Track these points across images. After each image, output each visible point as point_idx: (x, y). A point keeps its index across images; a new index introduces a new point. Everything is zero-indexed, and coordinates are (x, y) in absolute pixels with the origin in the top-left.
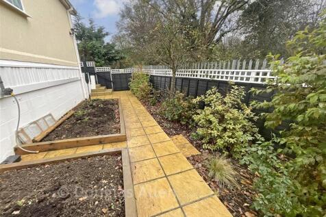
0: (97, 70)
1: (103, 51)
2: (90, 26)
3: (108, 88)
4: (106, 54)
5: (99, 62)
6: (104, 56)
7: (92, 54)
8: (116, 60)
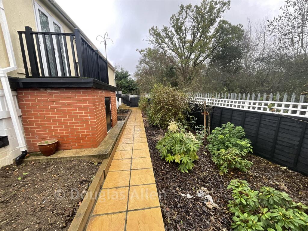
0: (123, 95)
1: (127, 85)
2: (121, 71)
3: (127, 105)
4: (128, 87)
5: (124, 91)
6: (127, 88)
7: (121, 87)
8: (133, 90)
